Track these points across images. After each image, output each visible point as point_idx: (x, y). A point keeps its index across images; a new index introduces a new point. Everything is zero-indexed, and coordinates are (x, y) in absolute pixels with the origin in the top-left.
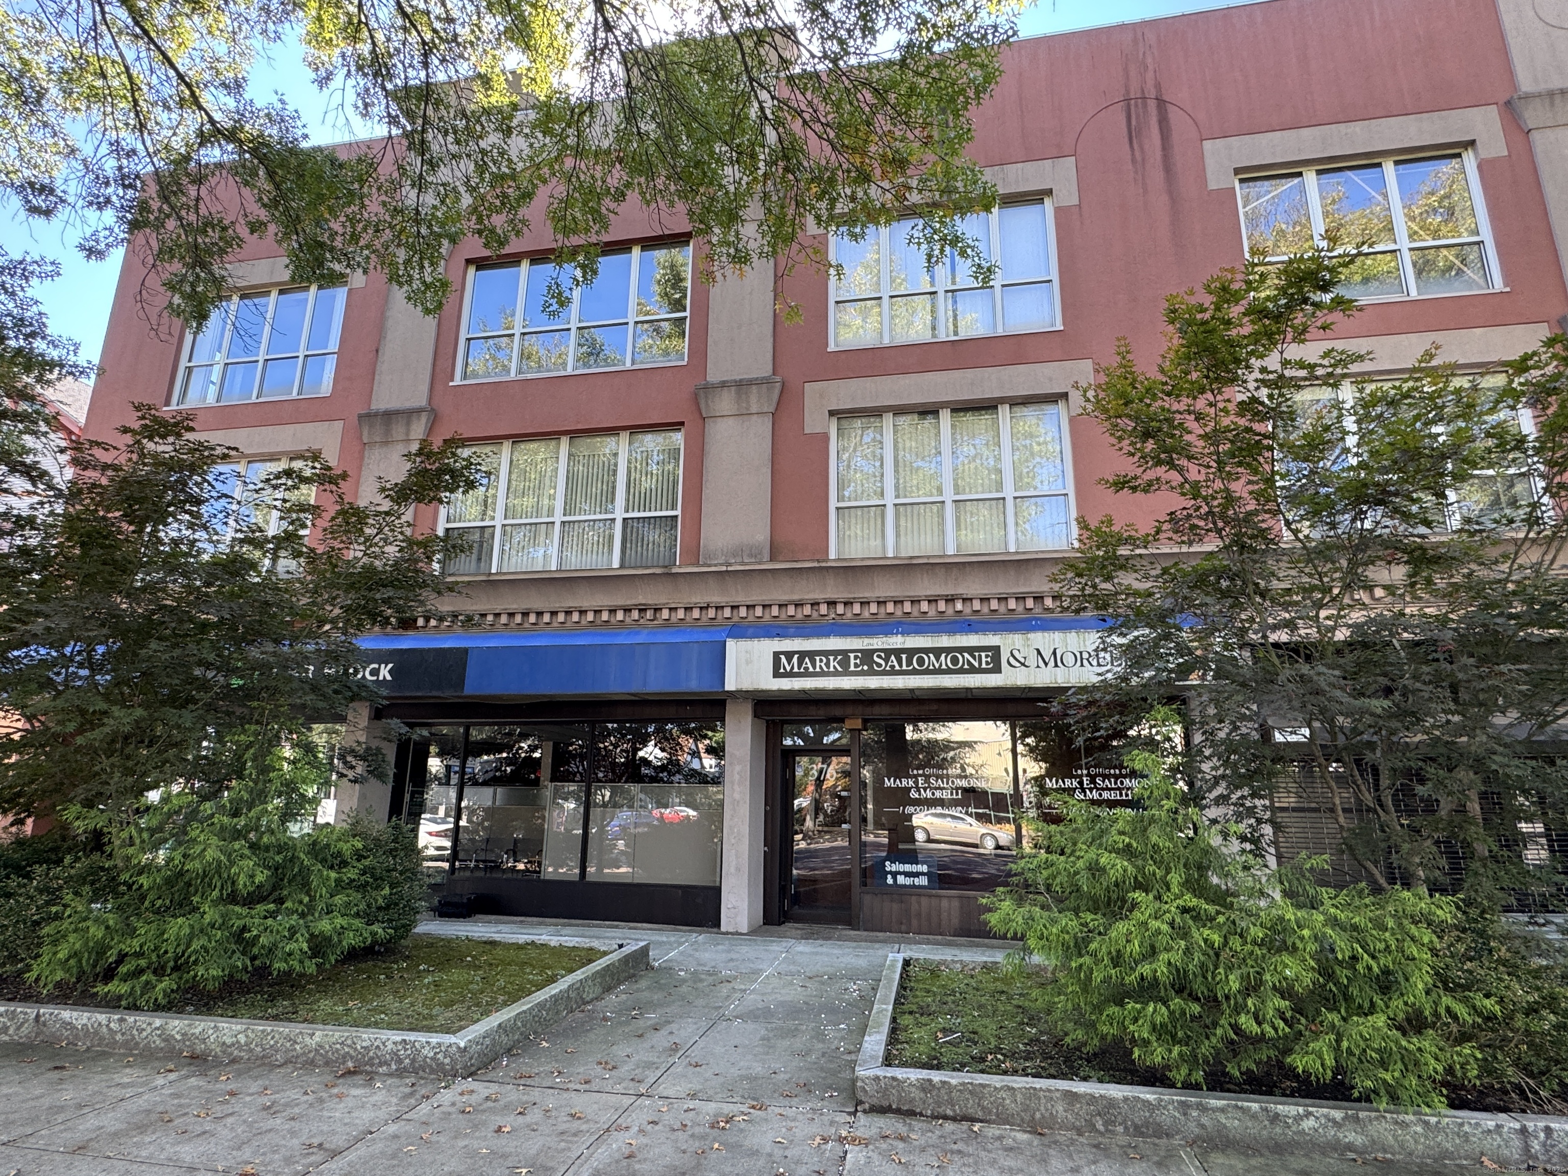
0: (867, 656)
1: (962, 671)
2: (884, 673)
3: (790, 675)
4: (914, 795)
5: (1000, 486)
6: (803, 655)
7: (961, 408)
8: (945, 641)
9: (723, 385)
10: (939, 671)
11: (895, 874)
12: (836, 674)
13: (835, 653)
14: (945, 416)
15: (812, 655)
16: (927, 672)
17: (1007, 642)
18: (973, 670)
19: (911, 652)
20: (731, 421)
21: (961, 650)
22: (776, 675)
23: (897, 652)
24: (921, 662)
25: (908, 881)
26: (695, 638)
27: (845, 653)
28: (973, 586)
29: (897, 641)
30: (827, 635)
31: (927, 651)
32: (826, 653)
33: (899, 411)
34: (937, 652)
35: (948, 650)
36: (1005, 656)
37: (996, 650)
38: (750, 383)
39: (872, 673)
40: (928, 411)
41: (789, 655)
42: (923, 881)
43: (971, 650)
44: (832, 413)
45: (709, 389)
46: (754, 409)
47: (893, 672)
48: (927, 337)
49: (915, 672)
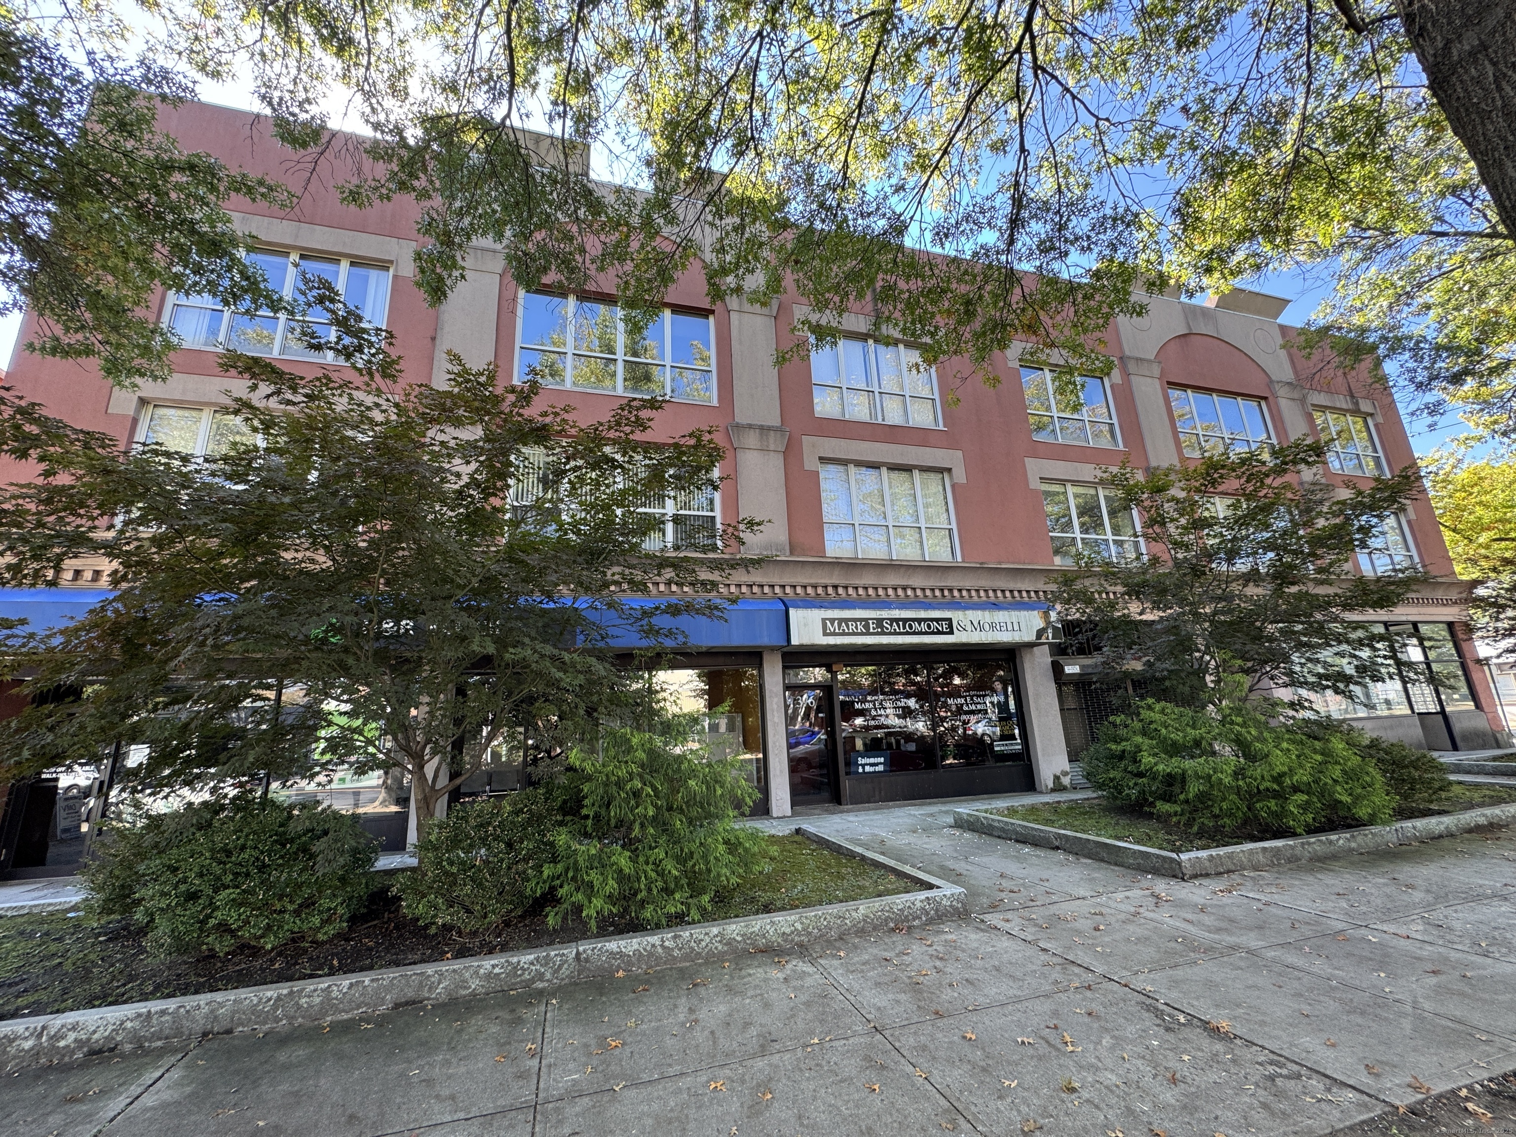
0: (879, 622)
2: (890, 634)
3: (834, 634)
5: (917, 520)
7: (894, 468)
8: (922, 614)
9: (750, 426)
11: (863, 766)
12: (862, 634)
13: (861, 620)
15: (847, 621)
17: (956, 616)
18: (939, 633)
20: (755, 453)
21: (932, 620)
23: (897, 620)
24: (911, 627)
25: (872, 769)
26: (761, 607)
29: (897, 614)
30: (854, 608)
31: (914, 620)
32: (855, 620)
33: (859, 464)
34: (919, 621)
35: (925, 620)
36: (955, 624)
38: (769, 429)
40: (874, 466)
41: (832, 621)
42: (880, 768)
43: (937, 620)
44: (821, 458)
45: (738, 427)
46: (772, 447)
47: (895, 633)
48: (868, 420)
49: (907, 633)
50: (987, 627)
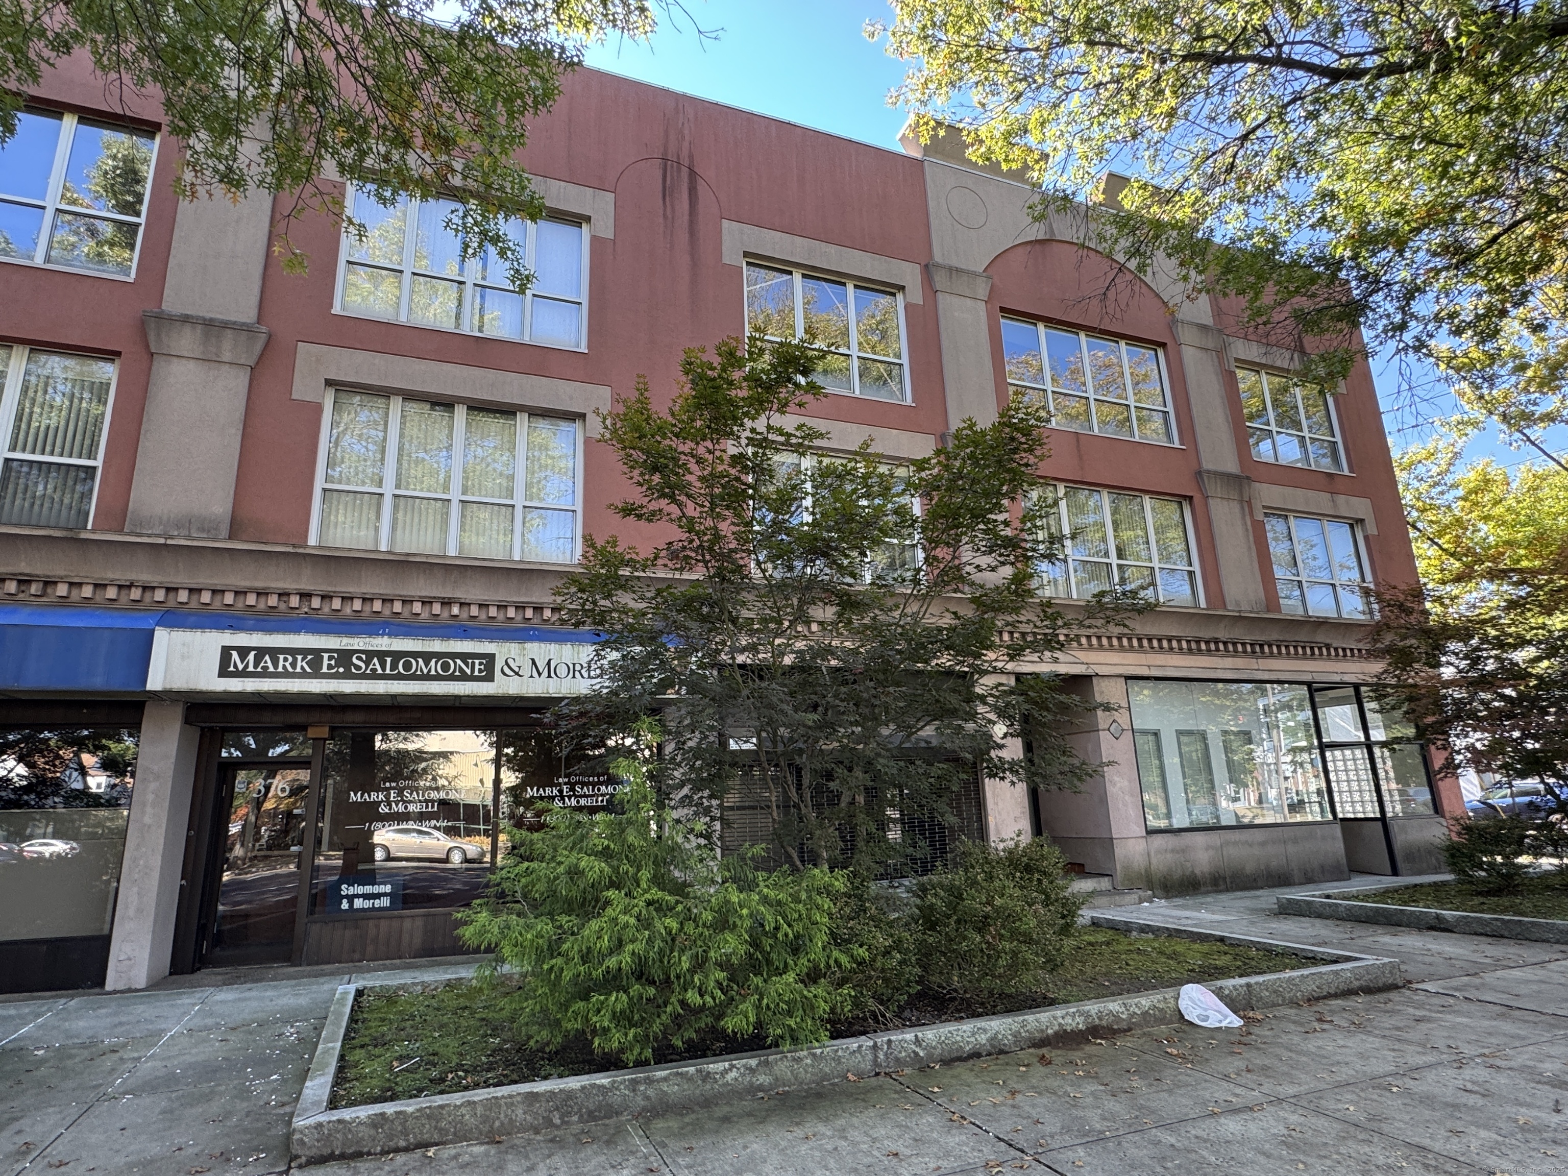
0: (344, 657)
1: (452, 678)
2: (364, 677)
3: (243, 674)
4: (384, 809)
5: (510, 493)
6: (261, 652)
7: (478, 407)
8: (437, 646)
9: (186, 319)
10: (427, 677)
11: (351, 898)
12: (304, 675)
13: (304, 652)
14: (460, 412)
15: (274, 652)
16: (414, 677)
17: (503, 651)
18: (464, 677)
19: (397, 656)
20: (191, 365)
21: (454, 656)
22: (223, 672)
23: (381, 655)
24: (407, 666)
25: (368, 904)
26: (107, 623)
27: (317, 653)
28: (473, 592)
29: (383, 643)
30: (297, 631)
31: (415, 655)
32: (293, 652)
33: (410, 396)
34: (427, 657)
35: (438, 656)
36: (499, 664)
37: (490, 658)
38: (225, 325)
39: (348, 676)
40: (444, 403)
41: (243, 652)
42: (385, 902)
43: (464, 657)
44: (329, 383)
45: (165, 320)
46: (227, 356)
47: (374, 676)
48: (448, 325)
49: (399, 677)
50: (562, 671)
